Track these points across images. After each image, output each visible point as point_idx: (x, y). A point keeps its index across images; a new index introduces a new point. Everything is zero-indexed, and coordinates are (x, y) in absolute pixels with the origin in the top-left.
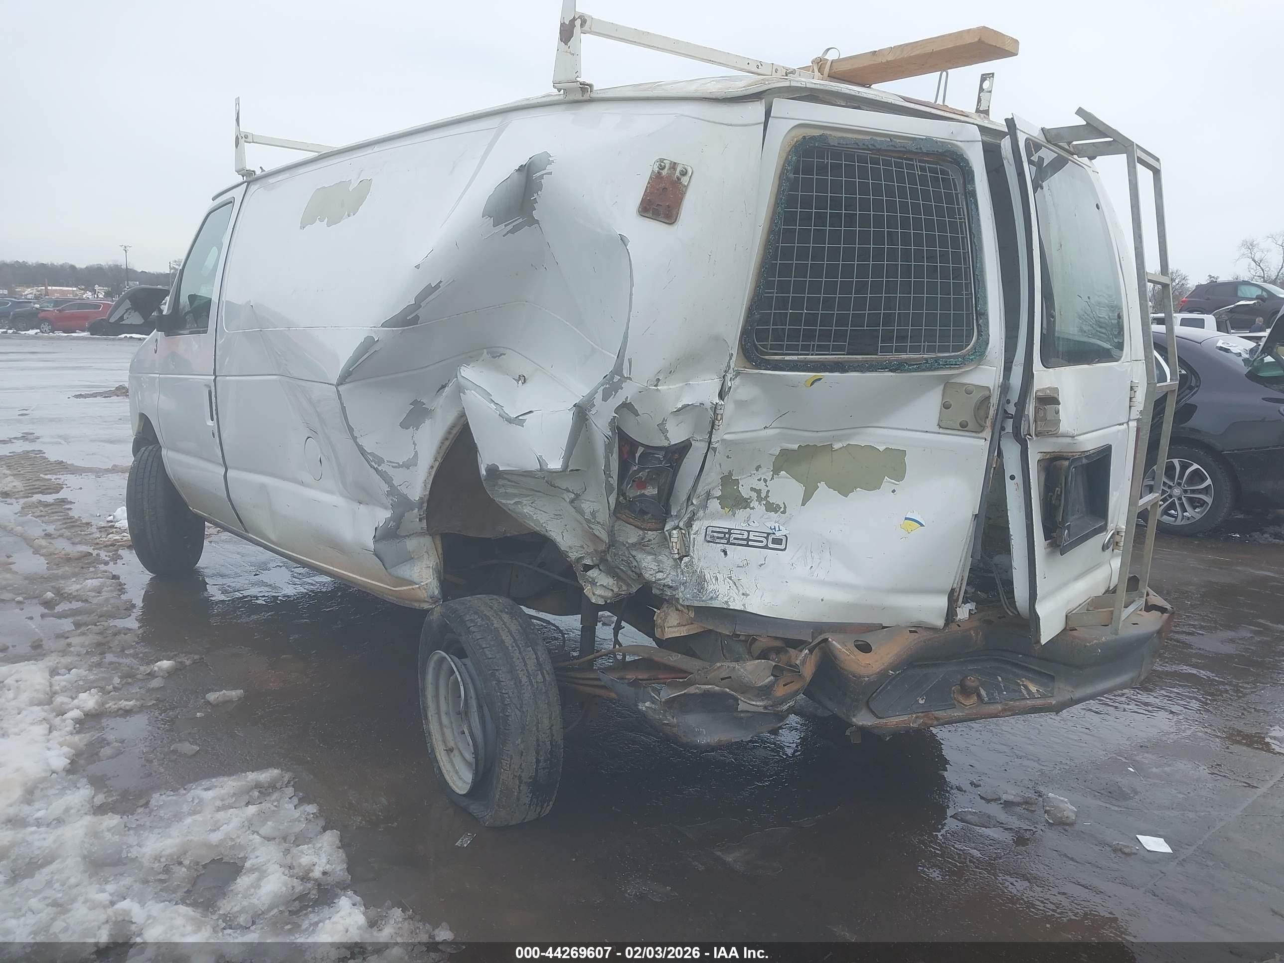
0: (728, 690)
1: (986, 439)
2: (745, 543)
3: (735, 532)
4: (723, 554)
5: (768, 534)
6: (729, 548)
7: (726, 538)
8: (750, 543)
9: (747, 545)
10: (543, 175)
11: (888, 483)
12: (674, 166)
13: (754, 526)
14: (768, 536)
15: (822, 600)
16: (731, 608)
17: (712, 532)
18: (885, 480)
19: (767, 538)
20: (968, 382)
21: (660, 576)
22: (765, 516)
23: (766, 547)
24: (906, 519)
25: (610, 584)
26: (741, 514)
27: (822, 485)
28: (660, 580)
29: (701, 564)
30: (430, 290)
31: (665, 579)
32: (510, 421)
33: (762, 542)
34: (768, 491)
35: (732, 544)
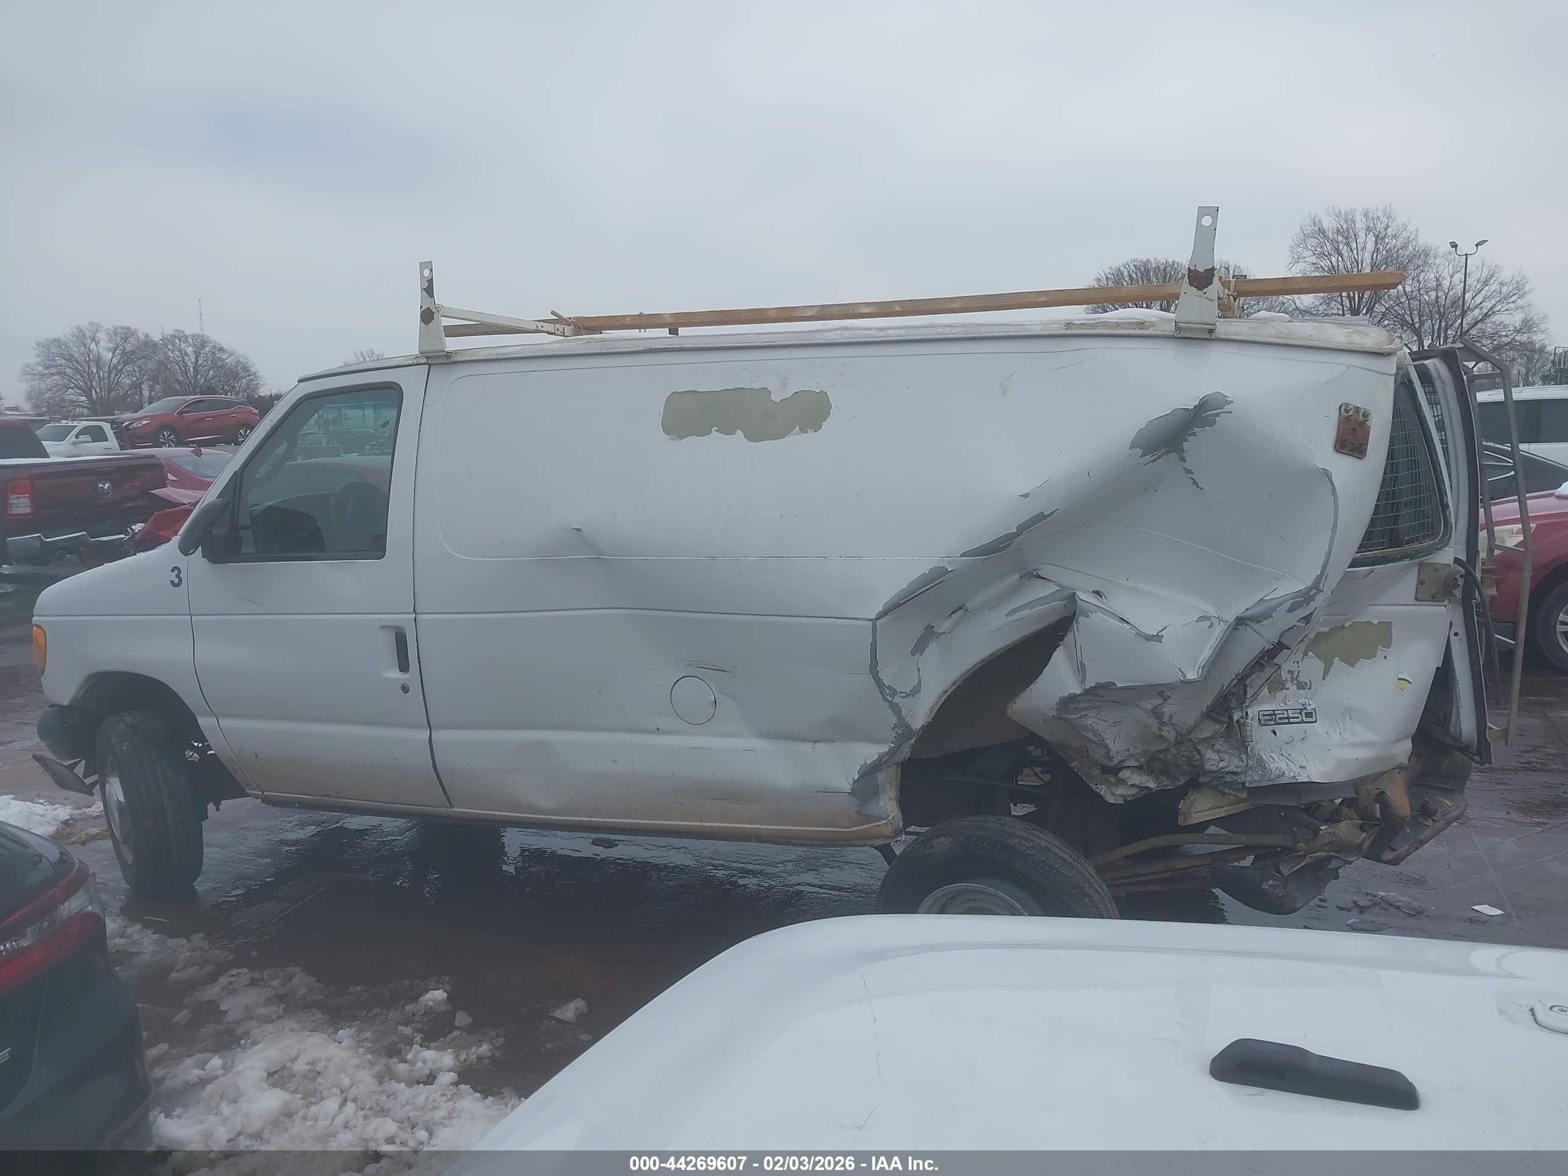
0: (1333, 853)
1: (1445, 607)
2: (1287, 721)
3: (1279, 712)
4: (1273, 734)
5: (1301, 710)
6: (1277, 728)
7: (1272, 719)
8: (1291, 720)
9: (1290, 723)
10: (1220, 413)
11: (1381, 651)
12: (1357, 409)
13: (1291, 704)
14: (1301, 711)
15: (1357, 760)
16: (1300, 781)
17: (1264, 715)
18: (1379, 649)
19: (1300, 713)
20: (1435, 561)
21: (1221, 765)
22: (1297, 695)
23: (1302, 722)
24: (1399, 679)
25: (1143, 782)
26: (1280, 695)
27: (1336, 660)
28: (1224, 768)
29: (1258, 746)
30: (1041, 517)
31: (1228, 767)
32: (1149, 638)
33: (1298, 718)
34: (1299, 671)
35: (1279, 724)
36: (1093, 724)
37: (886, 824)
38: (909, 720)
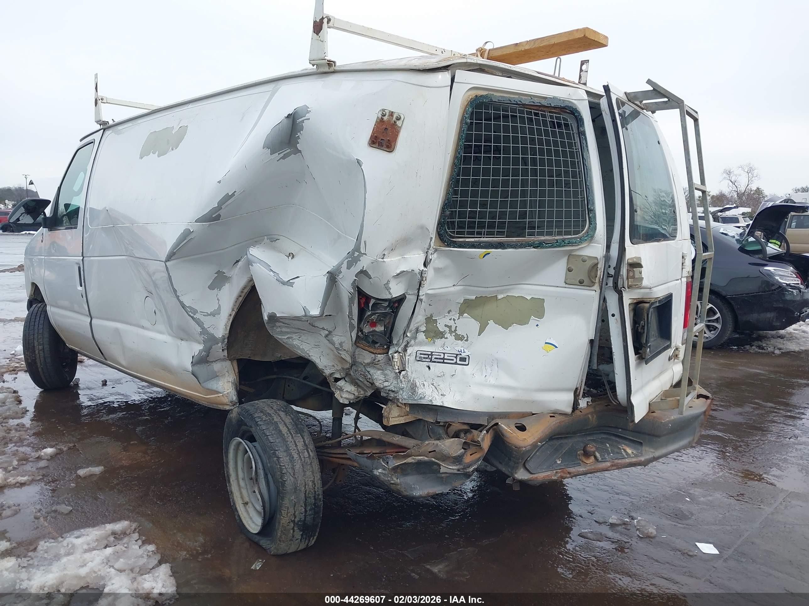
0: (433, 459)
1: (596, 291)
2: (442, 361)
3: (436, 354)
4: (427, 368)
5: (457, 355)
6: (431, 364)
7: (429, 358)
8: (445, 361)
9: (444, 363)
10: (304, 120)
11: (533, 320)
12: (392, 114)
13: (448, 350)
14: (457, 356)
15: (493, 397)
16: (434, 404)
17: (421, 354)
18: (532, 318)
19: (456, 357)
20: (583, 254)
21: (386, 384)
22: (455, 343)
23: (456, 363)
24: (546, 343)
25: (352, 390)
26: (439, 342)
27: (491, 322)
28: (386, 387)
29: (413, 376)
30: (228, 197)
31: (389, 386)
32: (284, 283)
33: (453, 360)
34: (456, 327)
35: (435, 362)
36: (298, 344)
37: (223, 396)
38: (211, 331)
